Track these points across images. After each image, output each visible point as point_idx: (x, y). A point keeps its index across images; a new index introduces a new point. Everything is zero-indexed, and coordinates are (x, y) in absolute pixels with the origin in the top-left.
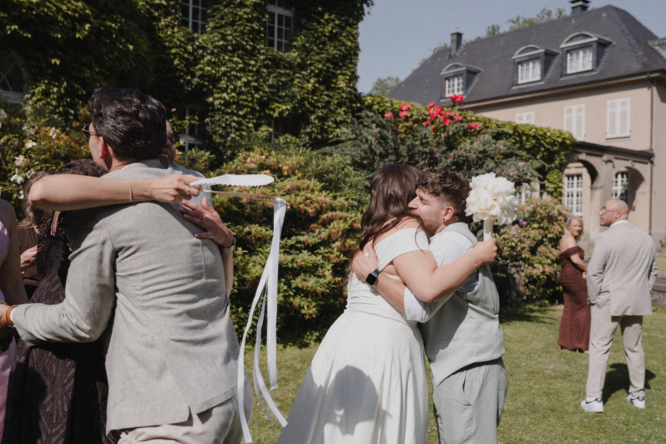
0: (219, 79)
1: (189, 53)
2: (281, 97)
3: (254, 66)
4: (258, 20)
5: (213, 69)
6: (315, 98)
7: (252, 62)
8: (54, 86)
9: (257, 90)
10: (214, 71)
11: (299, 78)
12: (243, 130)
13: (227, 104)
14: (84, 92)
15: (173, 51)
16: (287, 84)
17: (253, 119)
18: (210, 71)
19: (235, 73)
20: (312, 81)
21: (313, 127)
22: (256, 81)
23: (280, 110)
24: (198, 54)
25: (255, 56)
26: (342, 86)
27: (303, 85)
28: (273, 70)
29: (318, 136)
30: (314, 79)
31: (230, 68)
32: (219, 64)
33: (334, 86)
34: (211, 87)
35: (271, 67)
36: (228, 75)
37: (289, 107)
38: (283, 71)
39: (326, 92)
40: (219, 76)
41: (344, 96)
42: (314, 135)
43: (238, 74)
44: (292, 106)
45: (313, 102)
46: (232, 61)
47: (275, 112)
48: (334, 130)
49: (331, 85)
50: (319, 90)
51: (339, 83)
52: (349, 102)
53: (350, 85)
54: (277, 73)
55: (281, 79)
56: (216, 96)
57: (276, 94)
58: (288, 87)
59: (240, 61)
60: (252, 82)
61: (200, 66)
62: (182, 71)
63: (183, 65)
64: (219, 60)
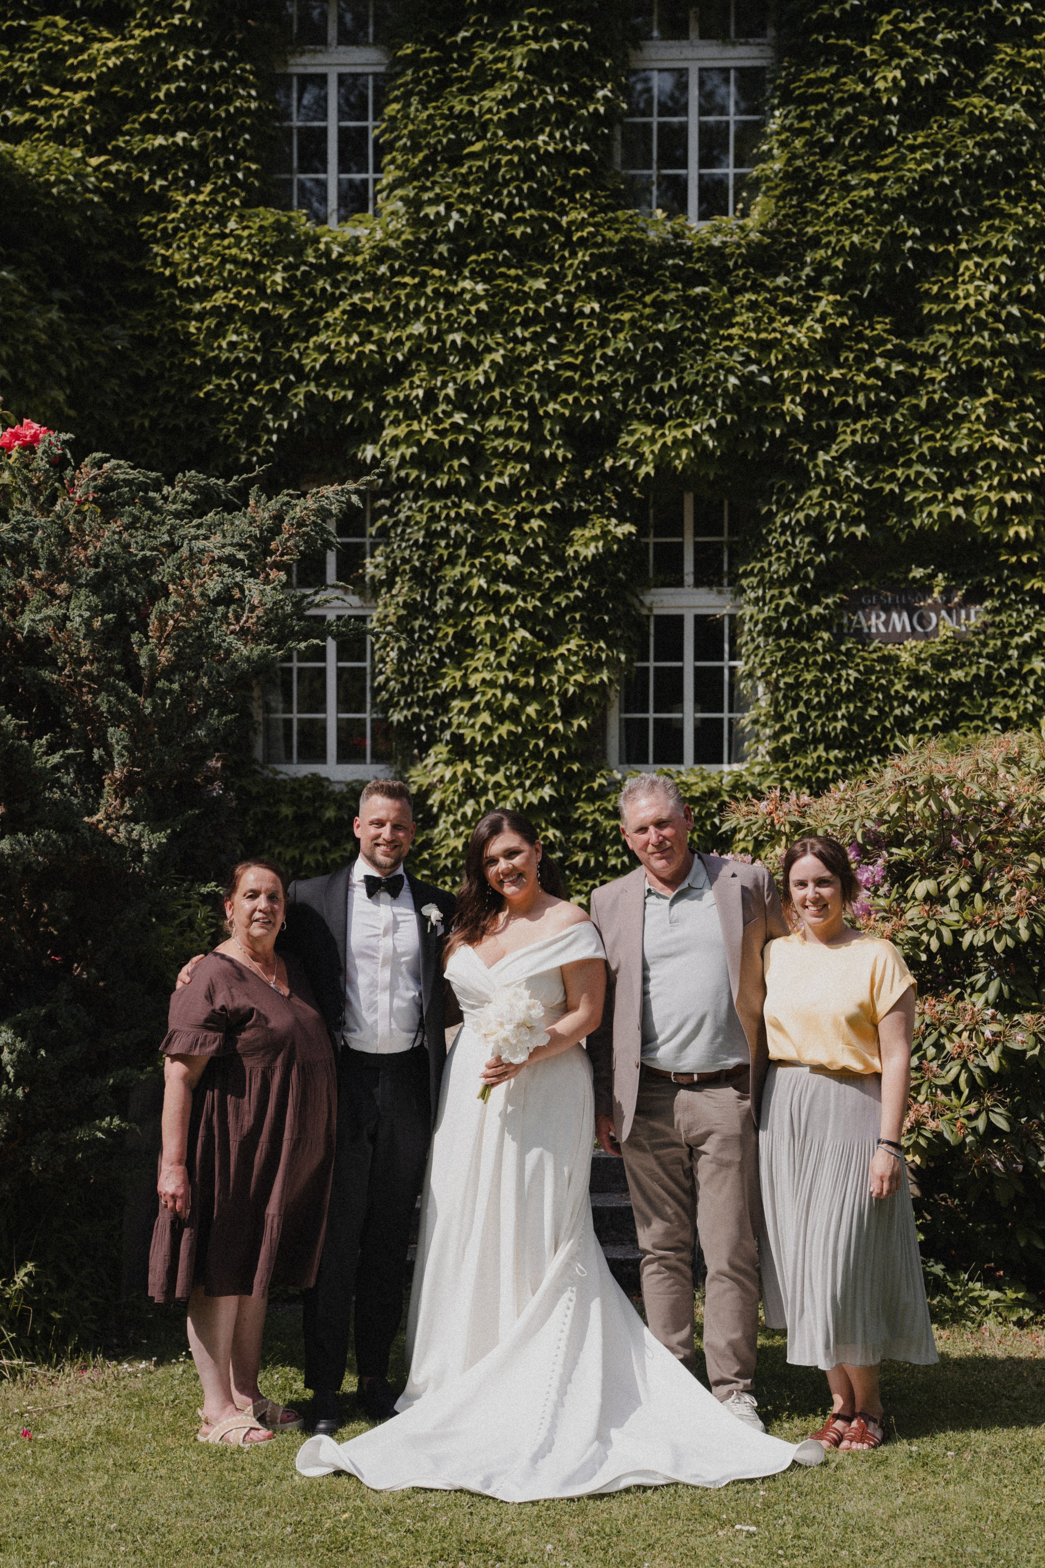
2: (658, 399)
3: (539, 297)
4: (566, 115)
5: (366, 337)
6: (836, 373)
7: (540, 284)
9: (553, 386)
11: (753, 306)
12: (500, 547)
13: (429, 459)
16: (688, 343)
17: (542, 499)
18: (349, 349)
19: (458, 337)
20: (823, 306)
21: (823, 495)
22: (554, 351)
23: (656, 448)
25: (548, 259)
26: (972, 304)
27: (763, 335)
28: (631, 297)
29: (853, 529)
30: (831, 298)
31: (438, 321)
32: (396, 318)
33: (936, 308)
34: (370, 406)
35: (622, 290)
36: (431, 350)
37: (694, 432)
38: (672, 296)
39: (895, 341)
40: (394, 358)
41: (989, 345)
42: (833, 528)
43: (474, 341)
44: (709, 427)
45: (825, 392)
46: (451, 299)
47: (641, 460)
48: (935, 496)
49: (922, 308)
50: (860, 337)
51: (961, 294)
52: (1014, 365)
53: (1019, 291)
54: (645, 306)
55: (661, 326)
56: (389, 433)
57: (639, 392)
58: (697, 352)
59: (480, 288)
60: (533, 359)
61: (324, 337)
62: (251, 365)
63: (252, 346)
64: (396, 305)
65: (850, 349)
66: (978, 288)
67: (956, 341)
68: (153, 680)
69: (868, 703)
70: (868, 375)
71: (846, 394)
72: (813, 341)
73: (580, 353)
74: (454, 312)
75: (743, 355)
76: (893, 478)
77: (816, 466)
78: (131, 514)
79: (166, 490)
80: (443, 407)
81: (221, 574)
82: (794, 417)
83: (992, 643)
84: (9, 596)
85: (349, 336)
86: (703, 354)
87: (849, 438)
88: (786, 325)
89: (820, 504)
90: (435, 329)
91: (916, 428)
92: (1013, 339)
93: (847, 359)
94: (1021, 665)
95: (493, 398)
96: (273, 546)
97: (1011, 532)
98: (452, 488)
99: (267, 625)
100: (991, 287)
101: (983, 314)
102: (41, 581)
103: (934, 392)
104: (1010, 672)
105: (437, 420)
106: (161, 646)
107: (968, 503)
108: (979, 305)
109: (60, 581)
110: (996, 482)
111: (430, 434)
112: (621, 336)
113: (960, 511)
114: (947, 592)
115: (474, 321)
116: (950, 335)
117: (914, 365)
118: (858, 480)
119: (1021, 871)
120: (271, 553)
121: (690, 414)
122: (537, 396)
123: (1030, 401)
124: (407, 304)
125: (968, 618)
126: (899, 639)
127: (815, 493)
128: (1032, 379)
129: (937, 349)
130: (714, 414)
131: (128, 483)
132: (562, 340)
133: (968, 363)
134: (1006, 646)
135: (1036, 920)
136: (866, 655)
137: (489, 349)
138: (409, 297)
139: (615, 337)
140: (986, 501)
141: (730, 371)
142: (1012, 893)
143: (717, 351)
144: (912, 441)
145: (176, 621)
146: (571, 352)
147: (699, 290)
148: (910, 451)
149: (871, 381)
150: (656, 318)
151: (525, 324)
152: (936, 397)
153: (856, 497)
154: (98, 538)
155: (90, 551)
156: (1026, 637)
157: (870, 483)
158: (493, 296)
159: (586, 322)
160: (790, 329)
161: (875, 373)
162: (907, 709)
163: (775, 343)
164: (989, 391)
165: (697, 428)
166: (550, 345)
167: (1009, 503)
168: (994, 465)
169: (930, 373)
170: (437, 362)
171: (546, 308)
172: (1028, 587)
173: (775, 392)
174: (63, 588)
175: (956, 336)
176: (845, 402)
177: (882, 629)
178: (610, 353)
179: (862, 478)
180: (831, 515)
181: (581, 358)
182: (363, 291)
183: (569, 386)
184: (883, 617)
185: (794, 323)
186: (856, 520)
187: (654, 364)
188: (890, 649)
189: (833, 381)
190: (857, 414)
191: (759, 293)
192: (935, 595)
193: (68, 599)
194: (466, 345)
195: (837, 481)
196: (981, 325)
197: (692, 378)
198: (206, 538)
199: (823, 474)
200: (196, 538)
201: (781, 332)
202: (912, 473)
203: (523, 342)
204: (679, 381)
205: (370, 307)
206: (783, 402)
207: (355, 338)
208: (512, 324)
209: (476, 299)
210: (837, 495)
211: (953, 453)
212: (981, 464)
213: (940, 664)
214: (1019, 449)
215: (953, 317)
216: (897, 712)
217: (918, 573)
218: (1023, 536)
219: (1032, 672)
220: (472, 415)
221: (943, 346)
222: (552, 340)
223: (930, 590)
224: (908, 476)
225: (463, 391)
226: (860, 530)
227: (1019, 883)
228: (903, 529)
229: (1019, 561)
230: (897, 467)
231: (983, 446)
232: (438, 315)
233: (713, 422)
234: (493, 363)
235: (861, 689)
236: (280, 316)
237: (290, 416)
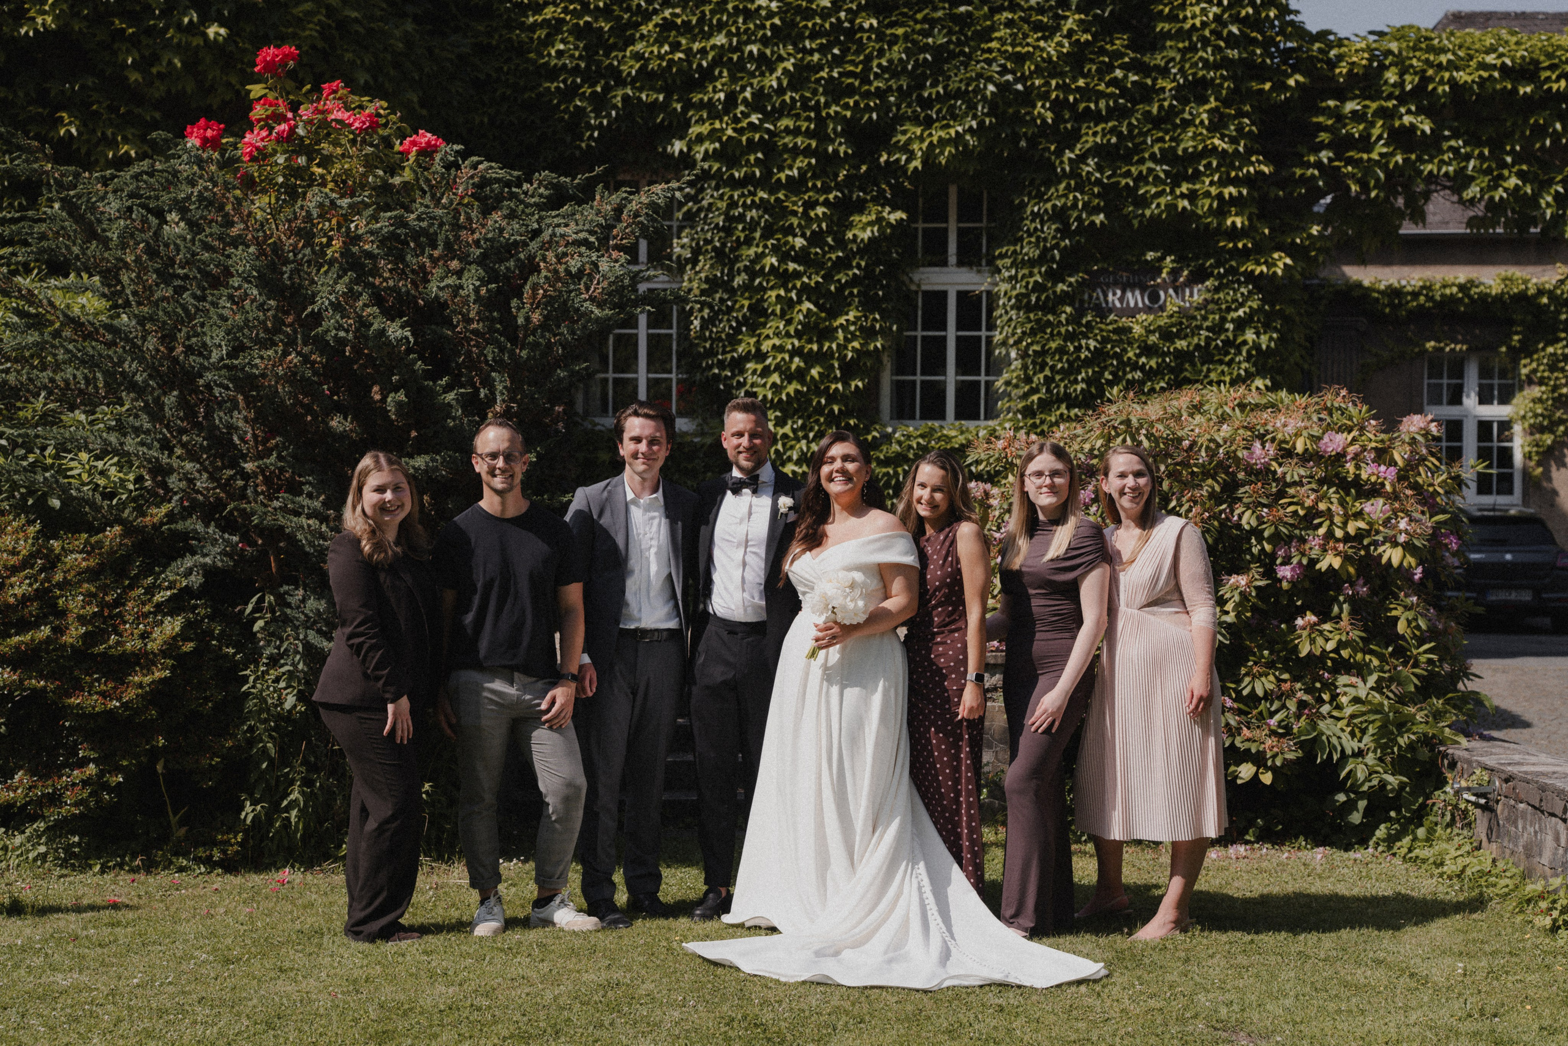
0: (707, 76)
1: (598, 13)
2: (927, 104)
3: (825, 13)
5: (676, 47)
6: (1081, 83)
9: (836, 91)
10: (679, 56)
11: (1009, 24)
12: (790, 231)
13: (729, 154)
15: (546, 15)
16: (953, 55)
17: (826, 190)
18: (661, 57)
19: (754, 49)
20: (1070, 24)
21: (1068, 187)
22: (838, 61)
23: (925, 146)
26: (1198, 24)
27: (1018, 49)
28: (904, 15)
29: (1093, 218)
30: (1077, 17)
31: (738, 34)
32: (702, 31)
33: (1167, 27)
34: (679, 107)
35: (898, 8)
36: (731, 59)
37: (957, 132)
38: (940, 14)
39: (1132, 55)
40: (700, 65)
41: (1211, 59)
42: (1075, 214)
43: (768, 52)
44: (971, 127)
45: (1071, 98)
46: (749, 15)
47: (911, 156)
48: (1164, 190)
49: (1155, 27)
50: (1102, 51)
51: (1189, 15)
52: (1233, 78)
53: (1239, 13)
54: (916, 22)
55: (930, 40)
56: (694, 130)
57: (910, 96)
58: (962, 63)
59: (774, 5)
60: (820, 67)
61: (639, 47)
62: (576, 70)
63: (577, 54)
64: (702, 19)
65: (1092, 61)
66: (1203, 10)
67: (1183, 56)
68: (526, 336)
69: (1105, 368)
70: (1108, 85)
71: (1089, 100)
72: (1060, 55)
73: (861, 62)
74: (752, 26)
75: (1000, 66)
76: (1128, 174)
77: (1062, 162)
78: (509, 207)
79: (526, 186)
80: (742, 108)
81: (581, 255)
82: (1044, 120)
83: (1211, 317)
84: (413, 271)
85: (661, 46)
86: (966, 65)
87: (1091, 139)
88: (1038, 39)
89: (1066, 196)
90: (735, 40)
91: (1149, 130)
92: (1233, 54)
93: (1090, 70)
94: (1235, 337)
95: (784, 101)
96: (615, 232)
97: (1229, 222)
98: (749, 179)
99: (610, 294)
100: (1215, 9)
101: (1207, 33)
102: (438, 259)
103: (1165, 100)
104: (1228, 343)
105: (736, 120)
106: (533, 310)
107: (1192, 196)
108: (1204, 24)
109: (452, 259)
110: (1216, 178)
111: (730, 132)
112: (896, 48)
113: (1186, 203)
114: (1175, 273)
115: (769, 34)
116: (1179, 50)
117: (1149, 76)
118: (1098, 175)
119: (1197, 493)
120: (615, 238)
121: (954, 117)
122: (823, 100)
123: (1248, 108)
124: (711, 20)
125: (1191, 295)
126: (1132, 313)
127: (1062, 186)
128: (1249, 90)
129: (1167, 63)
130: (975, 117)
131: (498, 180)
132: (845, 51)
133: (1194, 74)
134: (1223, 320)
135: (1208, 531)
136: (1103, 326)
137: (781, 59)
138: (713, 12)
139: (890, 49)
140: (1207, 194)
141: (989, 79)
142: (1190, 510)
143: (978, 62)
144: (1145, 142)
145: (545, 291)
146: (852, 62)
147: (963, 9)
148: (1143, 151)
149: (1110, 90)
150: (927, 34)
151: (813, 37)
152: (1166, 104)
153: (1096, 190)
154: (483, 226)
155: (476, 236)
156: (1241, 312)
157: (1109, 178)
158: (786, 12)
159: (865, 35)
160: (1042, 44)
161: (1114, 82)
162: (1138, 375)
163: (1028, 56)
164: (1212, 99)
165: (960, 129)
166: (834, 55)
167: (1227, 196)
168: (1215, 164)
169: (1161, 83)
170: (737, 69)
171: (831, 24)
172: (1242, 269)
173: (1028, 98)
174: (455, 264)
175: (1183, 52)
176: (1088, 108)
177: (1118, 305)
178: (885, 64)
179: (1102, 174)
180: (1075, 206)
181: (860, 67)
182: (673, 7)
183: (851, 91)
184: (1119, 293)
185: (1045, 38)
186: (1096, 210)
187: (924, 73)
188: (1124, 321)
189: (1078, 88)
190: (1098, 118)
191: (1015, 12)
192: (1164, 275)
193: (459, 274)
194: (762, 54)
195: (1080, 175)
196: (1206, 42)
197: (957, 85)
198: (567, 225)
199: (1068, 169)
200: (559, 225)
201: (1034, 47)
202: (1144, 169)
203: (811, 52)
204: (945, 88)
205: (679, 21)
206: (1034, 106)
207: (667, 48)
208: (802, 38)
209: (770, 14)
210: (1079, 188)
211: (1180, 153)
212: (1204, 162)
213: (1167, 335)
214: (1236, 150)
215: (1181, 35)
216: (1129, 376)
217: (1150, 256)
218: (1239, 225)
219: (1245, 342)
220: (767, 116)
221: (1173, 59)
222: (836, 51)
223: (1159, 271)
224: (1141, 172)
225: (760, 95)
226: (1100, 218)
227: (1195, 503)
228: (1136, 217)
229: (1235, 246)
230: (1132, 165)
231: (1206, 146)
232: (738, 28)
233: (974, 124)
234: (785, 69)
235: (1099, 356)
236: (601, 28)
237: (609, 115)
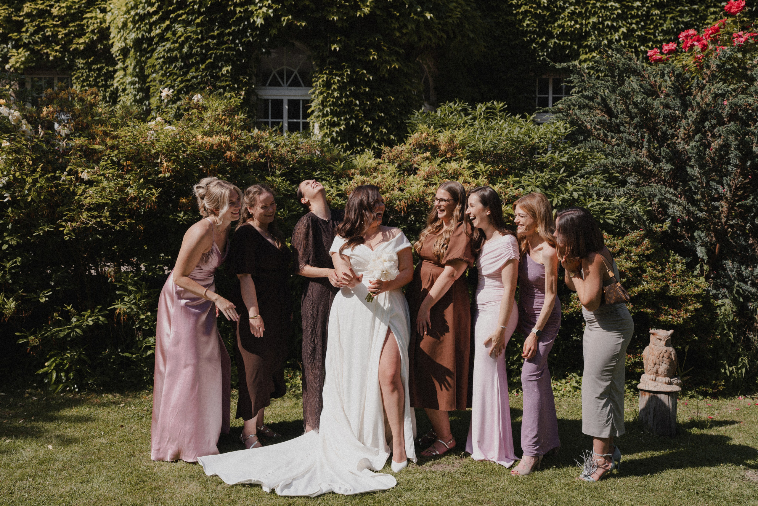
0: (588, 34)
1: (544, 8)
3: (638, 8)
5: (576, 22)
7: (637, 4)
8: (336, 75)
10: (578, 26)
14: (371, 78)
15: (522, 9)
18: (571, 26)
19: (609, 23)
22: (643, 28)
24: (556, 6)
28: (671, 9)
31: (602, 17)
32: (586, 15)
34: (576, 47)
36: (599, 27)
38: (686, 8)
40: (586, 30)
43: (615, 24)
46: (606, 8)
56: (583, 57)
59: (617, 5)
60: (636, 31)
61: (559, 22)
62: (534, 32)
63: (535, 25)
64: (586, 11)
73: (653, 28)
74: (608, 13)
90: (600, 19)
95: (621, 44)
115: (615, 17)
122: (638, 44)
124: (590, 11)
132: (646, 24)
137: (620, 27)
138: (592, 8)
139: (666, 23)
146: (649, 28)
147: (695, 7)
150: (681, 17)
158: (622, 8)
159: (654, 17)
170: (601, 31)
171: (641, 12)
178: (665, 29)
183: (650, 40)
194: (612, 25)
205: (577, 11)
207: (573, 23)
208: (628, 18)
209: (616, 9)
234: (623, 32)
236: (545, 15)
237: (547, 51)
